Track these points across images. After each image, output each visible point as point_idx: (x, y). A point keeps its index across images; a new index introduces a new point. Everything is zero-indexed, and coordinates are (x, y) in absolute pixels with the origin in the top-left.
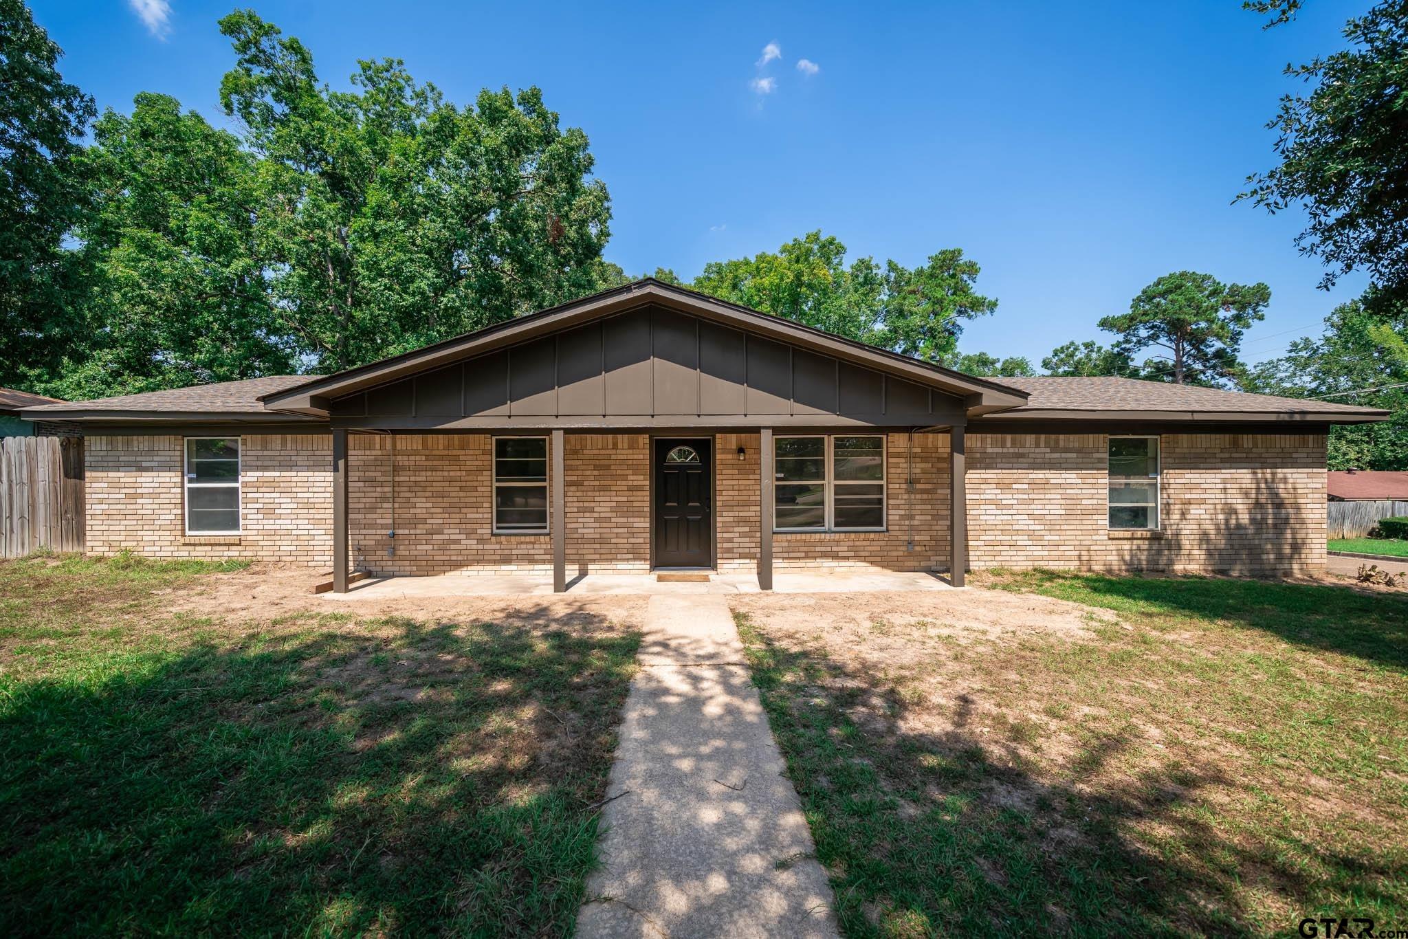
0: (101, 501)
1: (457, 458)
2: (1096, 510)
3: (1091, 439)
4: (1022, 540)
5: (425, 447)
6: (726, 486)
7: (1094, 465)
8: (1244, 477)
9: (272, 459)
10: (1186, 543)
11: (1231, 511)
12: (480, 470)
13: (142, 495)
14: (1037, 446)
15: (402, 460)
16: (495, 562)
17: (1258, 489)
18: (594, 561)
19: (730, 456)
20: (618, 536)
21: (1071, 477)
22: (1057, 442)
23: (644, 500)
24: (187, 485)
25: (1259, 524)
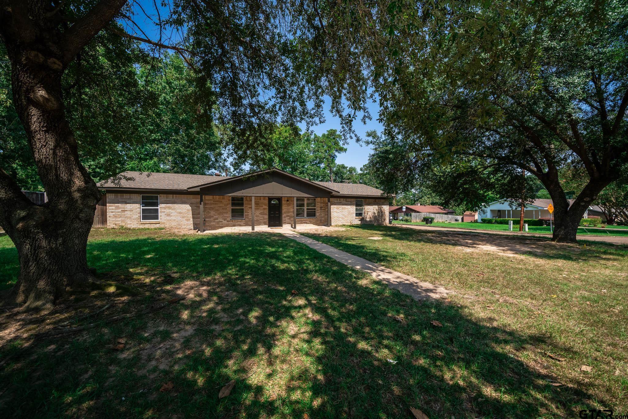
0: (112, 212)
1: (221, 202)
2: (353, 213)
3: (352, 200)
4: (341, 219)
5: (213, 199)
6: (284, 208)
7: (353, 205)
8: (376, 207)
9: (169, 201)
10: (368, 219)
11: (374, 213)
12: (228, 204)
13: (126, 211)
15: (207, 202)
16: (231, 226)
17: (379, 209)
19: (285, 202)
20: (261, 220)
21: (349, 207)
22: (347, 200)
23: (267, 211)
24: (142, 208)
25: (379, 215)
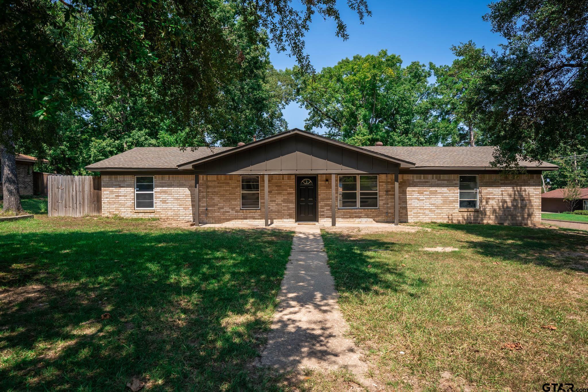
0: (107, 198)
1: (228, 183)
2: (454, 201)
3: (452, 176)
4: (427, 212)
5: (218, 179)
6: (322, 192)
7: (454, 186)
8: (509, 190)
9: (165, 183)
10: (488, 213)
11: (504, 202)
12: (236, 187)
13: (120, 196)
14: (433, 179)
15: (210, 184)
16: (241, 219)
17: (515, 194)
18: (275, 219)
19: (323, 182)
20: (284, 210)
21: (445, 190)
22: (440, 177)
23: (293, 198)
24: (136, 192)
25: (515, 207)
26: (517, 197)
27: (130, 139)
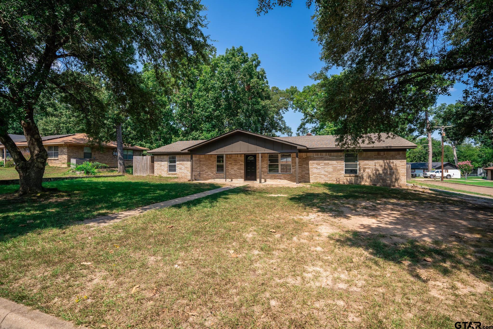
0: (156, 167)
1: (210, 159)
2: (341, 170)
3: (339, 154)
4: (323, 176)
5: (205, 157)
7: (341, 160)
8: (381, 162)
9: (181, 159)
10: (365, 178)
11: (377, 170)
12: (214, 162)
13: (162, 166)
14: (326, 155)
17: (385, 165)
18: (234, 179)
20: (238, 174)
21: (334, 162)
22: (331, 154)
23: (243, 167)
24: (168, 164)
25: (386, 174)
26: (386, 167)
27: (192, 137)
